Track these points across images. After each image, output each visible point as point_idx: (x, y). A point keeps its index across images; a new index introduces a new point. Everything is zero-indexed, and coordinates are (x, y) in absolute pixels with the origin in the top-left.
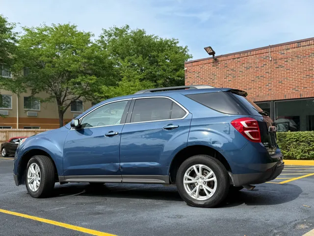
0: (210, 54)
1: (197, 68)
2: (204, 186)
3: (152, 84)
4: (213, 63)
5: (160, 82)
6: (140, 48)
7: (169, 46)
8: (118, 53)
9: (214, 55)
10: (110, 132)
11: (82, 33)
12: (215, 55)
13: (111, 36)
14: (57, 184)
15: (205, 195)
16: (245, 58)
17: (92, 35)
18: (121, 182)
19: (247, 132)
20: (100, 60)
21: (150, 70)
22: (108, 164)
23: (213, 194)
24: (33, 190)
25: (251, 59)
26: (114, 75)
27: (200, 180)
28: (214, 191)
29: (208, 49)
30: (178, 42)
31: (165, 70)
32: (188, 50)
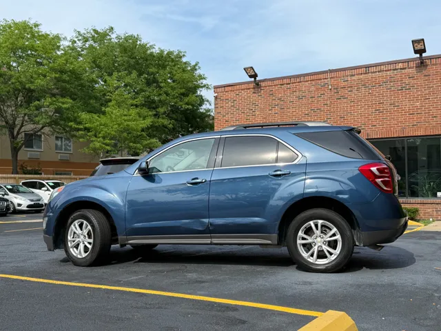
0: (251, 76)
1: (232, 95)
2: (324, 246)
3: (150, 113)
4: (254, 88)
5: (161, 110)
6: (132, 61)
7: (173, 61)
8: (99, 67)
9: (255, 79)
10: (193, 179)
11: (49, 35)
12: (257, 79)
13: (86, 40)
14: (115, 247)
15: (326, 257)
16: (297, 84)
17: (64, 39)
18: (211, 244)
19: (379, 180)
20: (75, 75)
21: (147, 93)
22: (192, 220)
23: (336, 256)
24: (79, 256)
25: (304, 86)
26: (96, 98)
27: (319, 239)
28: (338, 253)
29: (249, 69)
30: (184, 55)
31: (167, 94)
32: (199, 68)
